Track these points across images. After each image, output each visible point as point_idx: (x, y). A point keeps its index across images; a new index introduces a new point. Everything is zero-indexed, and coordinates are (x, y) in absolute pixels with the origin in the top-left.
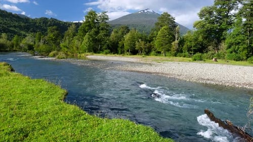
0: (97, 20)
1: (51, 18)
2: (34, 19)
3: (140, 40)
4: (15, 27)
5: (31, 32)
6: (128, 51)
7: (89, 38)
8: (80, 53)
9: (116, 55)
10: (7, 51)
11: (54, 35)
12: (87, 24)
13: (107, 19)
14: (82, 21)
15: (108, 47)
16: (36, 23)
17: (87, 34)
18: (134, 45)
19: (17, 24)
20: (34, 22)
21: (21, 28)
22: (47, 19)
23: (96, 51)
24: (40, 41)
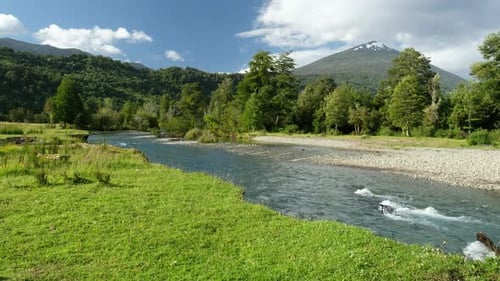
0: (272, 69)
1: (188, 68)
2: (158, 72)
3: (357, 106)
4: (125, 86)
5: (153, 94)
6: (333, 127)
7: (256, 103)
8: (240, 132)
9: (309, 134)
10: (112, 130)
11: (193, 99)
12: (255, 77)
13: (291, 66)
14: (245, 70)
15: (294, 121)
16: (159, 78)
17: (253, 95)
18: (346, 115)
19: (127, 80)
20: (158, 75)
21: (134, 87)
22: (179, 69)
23: (270, 128)
24: (167, 110)
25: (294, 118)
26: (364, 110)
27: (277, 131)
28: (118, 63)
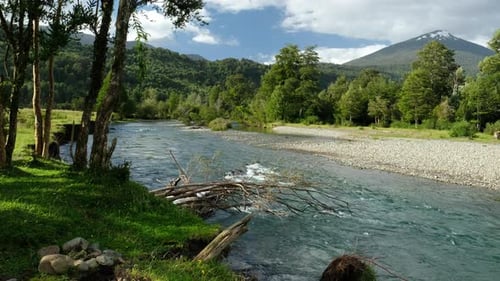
0: (297, 62)
1: (243, 60)
2: (214, 63)
4: (182, 77)
5: (208, 85)
6: (348, 119)
7: (280, 95)
8: (265, 122)
10: (156, 118)
11: (236, 90)
12: (280, 70)
13: (316, 59)
15: (315, 112)
16: (215, 69)
17: (277, 87)
19: (184, 72)
20: (214, 66)
21: (190, 77)
22: (235, 60)
23: (294, 118)
25: (315, 109)
26: (384, 102)
27: (299, 122)
28: (176, 55)
